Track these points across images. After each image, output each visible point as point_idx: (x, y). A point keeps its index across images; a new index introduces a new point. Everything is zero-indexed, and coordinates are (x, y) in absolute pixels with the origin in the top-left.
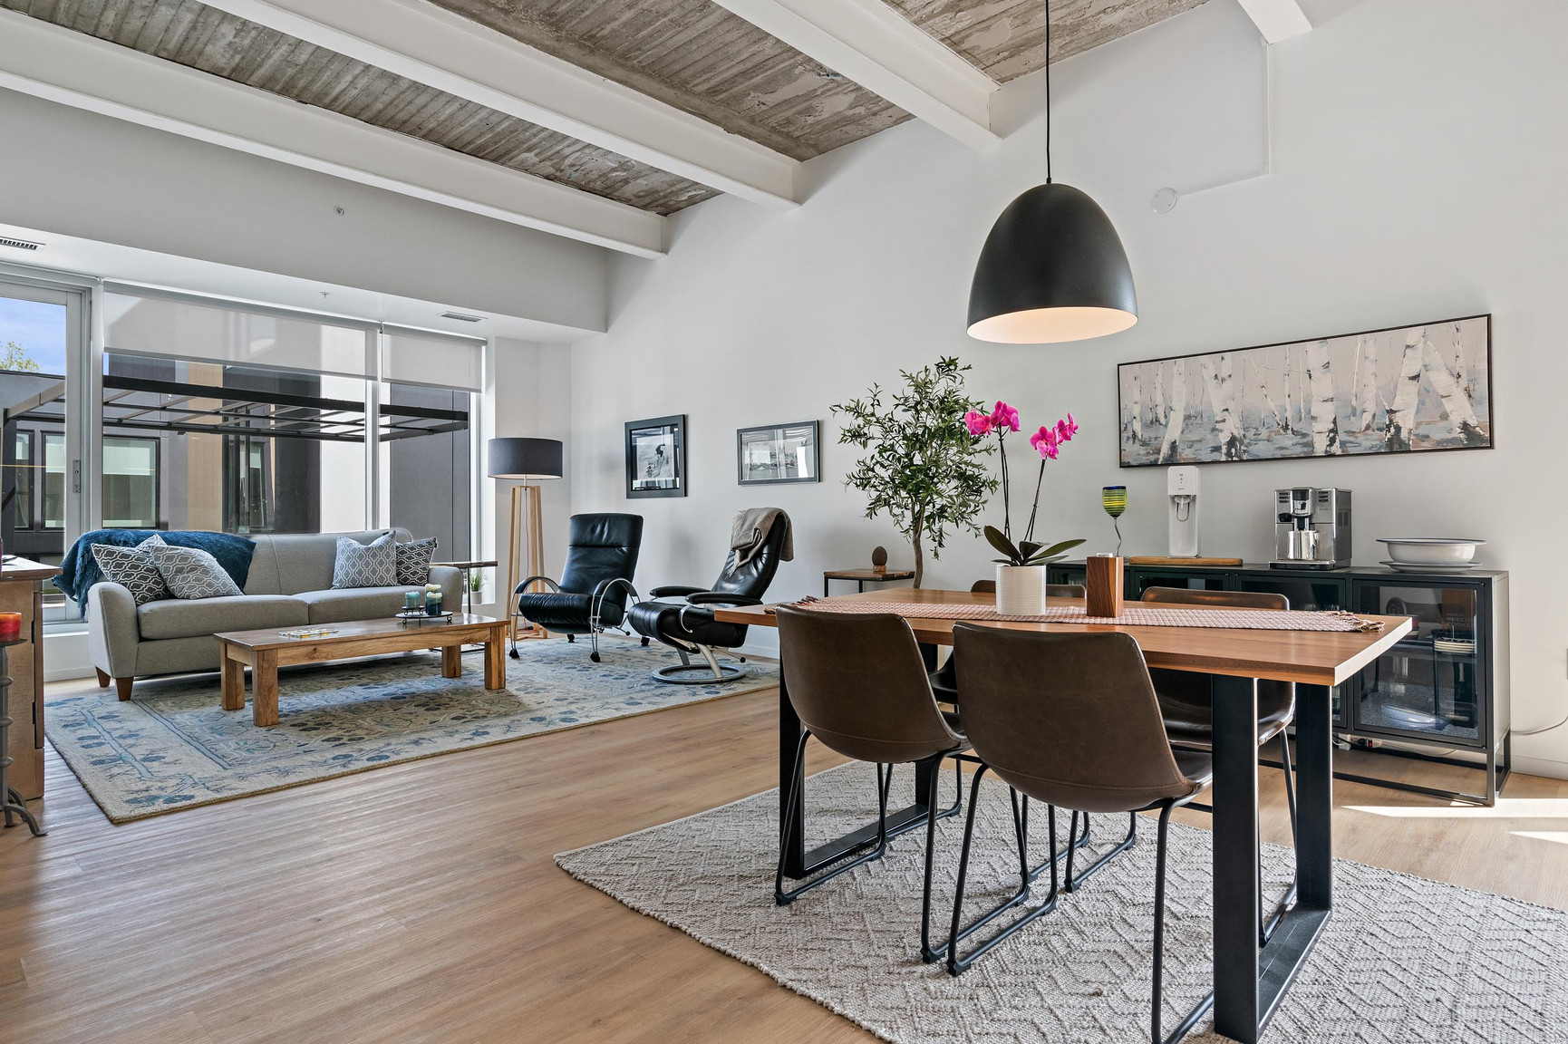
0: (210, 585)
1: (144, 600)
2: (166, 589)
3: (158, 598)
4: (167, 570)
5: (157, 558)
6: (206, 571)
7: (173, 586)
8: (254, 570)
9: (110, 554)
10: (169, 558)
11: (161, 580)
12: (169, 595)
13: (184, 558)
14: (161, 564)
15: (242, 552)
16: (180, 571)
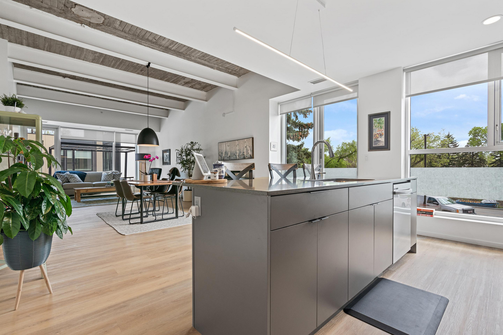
0: (76, 180)
1: (64, 183)
2: (69, 181)
3: (67, 182)
4: (69, 178)
5: (67, 176)
6: (75, 178)
7: (70, 181)
8: (86, 178)
9: (59, 175)
10: (69, 176)
11: (68, 180)
12: (69, 182)
13: (72, 176)
14: (68, 177)
15: (84, 175)
16: (71, 178)
